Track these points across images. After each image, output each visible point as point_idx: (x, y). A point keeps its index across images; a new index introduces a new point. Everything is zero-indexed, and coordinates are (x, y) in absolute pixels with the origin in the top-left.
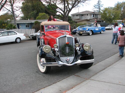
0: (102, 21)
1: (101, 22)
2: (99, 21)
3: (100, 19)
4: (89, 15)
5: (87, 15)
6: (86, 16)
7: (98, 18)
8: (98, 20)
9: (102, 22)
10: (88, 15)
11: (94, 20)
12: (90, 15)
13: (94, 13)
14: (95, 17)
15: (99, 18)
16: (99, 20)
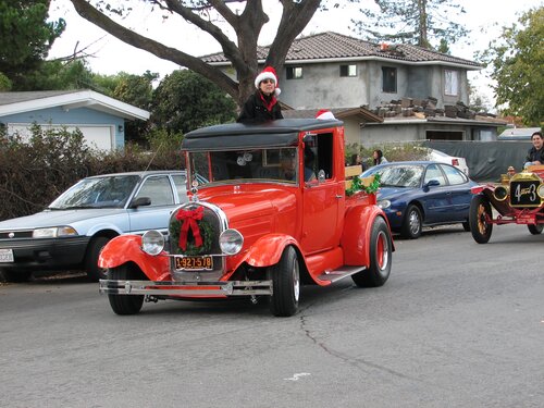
0: (465, 126)
1: (458, 136)
2: (443, 125)
3: (449, 111)
4: (352, 69)
5: (337, 68)
6: (325, 75)
7: (434, 101)
8: (438, 118)
9: (466, 134)
10: (344, 71)
11: (406, 115)
12: (363, 74)
13: (401, 55)
14: (409, 92)
15: (440, 106)
16: (444, 119)
